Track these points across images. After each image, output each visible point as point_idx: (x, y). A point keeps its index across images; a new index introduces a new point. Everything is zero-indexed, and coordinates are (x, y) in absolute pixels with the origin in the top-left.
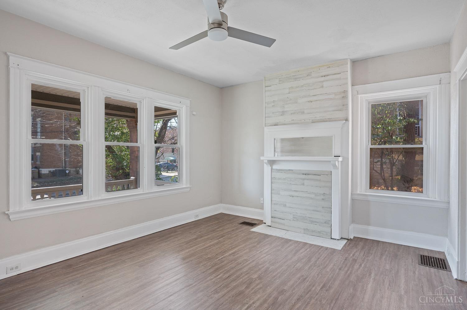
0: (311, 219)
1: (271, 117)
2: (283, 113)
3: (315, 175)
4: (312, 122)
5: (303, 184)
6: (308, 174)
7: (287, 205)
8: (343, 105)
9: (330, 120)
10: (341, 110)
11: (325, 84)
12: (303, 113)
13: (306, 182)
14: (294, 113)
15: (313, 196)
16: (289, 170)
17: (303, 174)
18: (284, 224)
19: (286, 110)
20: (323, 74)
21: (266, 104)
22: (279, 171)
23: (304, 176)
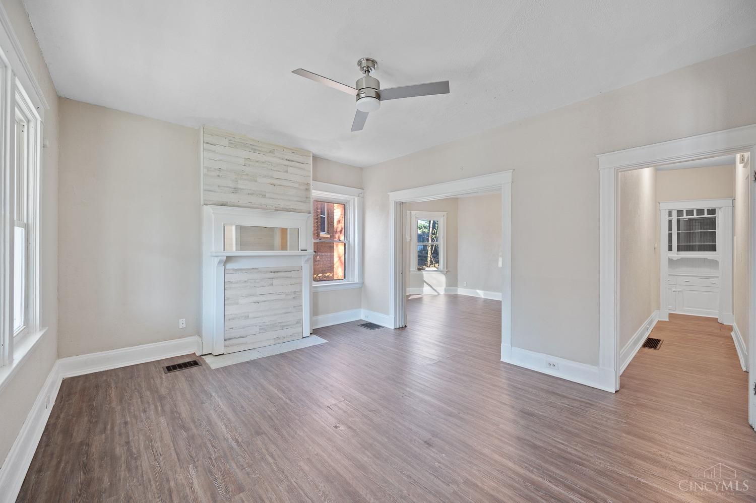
0: (282, 324)
1: (215, 192)
2: (236, 190)
3: (286, 271)
4: (276, 210)
5: (272, 285)
6: (278, 272)
7: (250, 315)
8: (307, 198)
9: (294, 211)
10: (304, 202)
11: (290, 170)
12: (264, 196)
13: (275, 282)
14: (252, 194)
15: (283, 296)
16: (253, 268)
17: (272, 272)
18: (246, 343)
19: (239, 187)
20: (287, 157)
21: (206, 170)
22: (236, 271)
23: (273, 275)
